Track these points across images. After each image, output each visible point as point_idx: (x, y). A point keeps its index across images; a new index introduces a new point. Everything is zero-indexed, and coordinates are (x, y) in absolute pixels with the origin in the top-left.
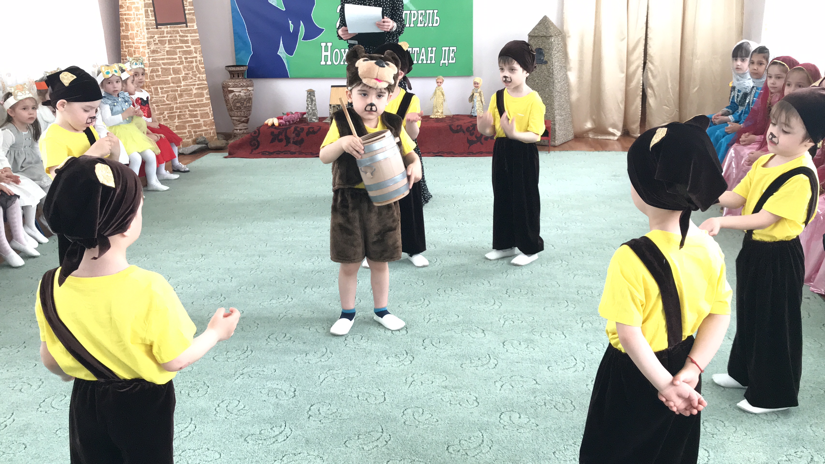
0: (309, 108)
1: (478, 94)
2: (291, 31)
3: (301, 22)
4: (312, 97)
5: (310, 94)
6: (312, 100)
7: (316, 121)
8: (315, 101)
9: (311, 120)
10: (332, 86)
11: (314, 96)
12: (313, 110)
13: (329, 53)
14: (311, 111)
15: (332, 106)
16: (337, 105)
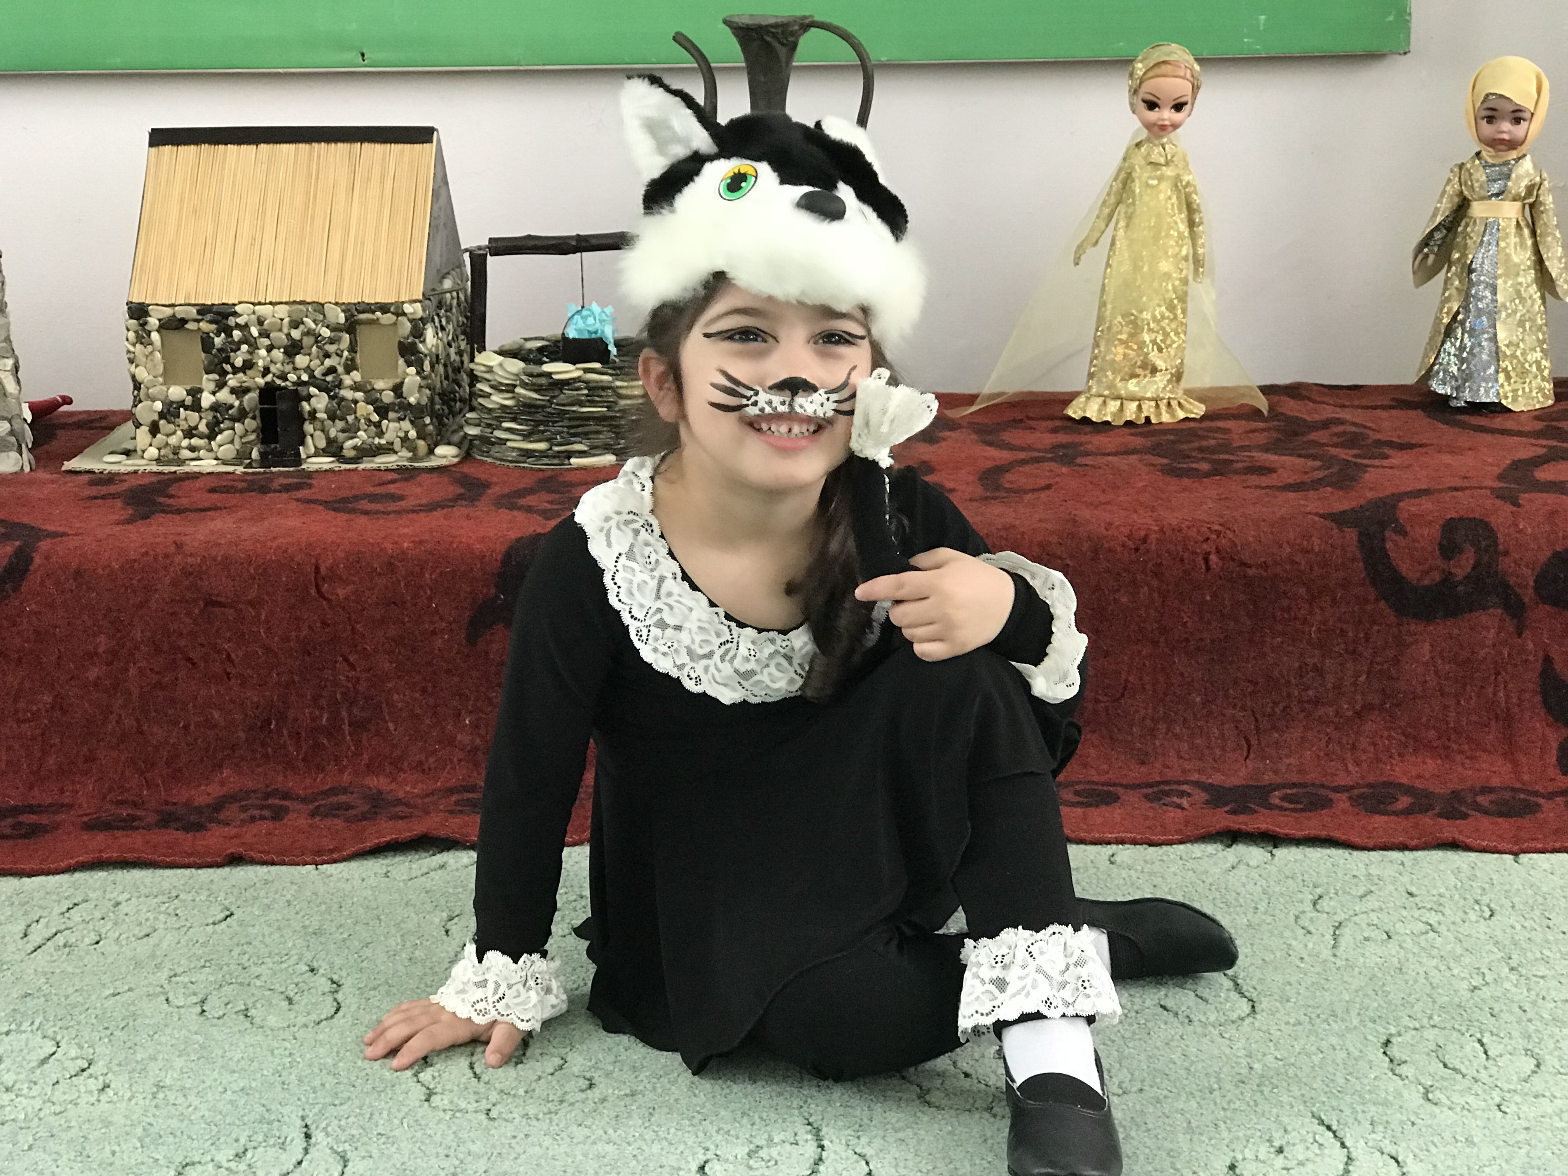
1: (1510, 208)
10: (161, 139)
15: (153, 322)
16: (204, 310)
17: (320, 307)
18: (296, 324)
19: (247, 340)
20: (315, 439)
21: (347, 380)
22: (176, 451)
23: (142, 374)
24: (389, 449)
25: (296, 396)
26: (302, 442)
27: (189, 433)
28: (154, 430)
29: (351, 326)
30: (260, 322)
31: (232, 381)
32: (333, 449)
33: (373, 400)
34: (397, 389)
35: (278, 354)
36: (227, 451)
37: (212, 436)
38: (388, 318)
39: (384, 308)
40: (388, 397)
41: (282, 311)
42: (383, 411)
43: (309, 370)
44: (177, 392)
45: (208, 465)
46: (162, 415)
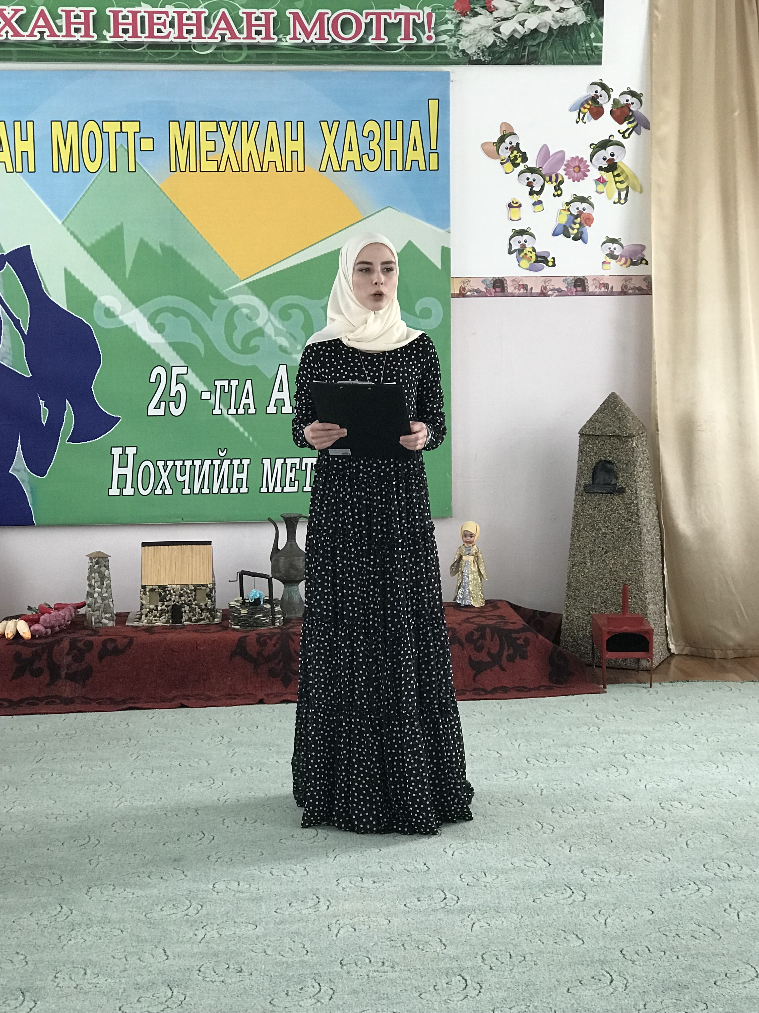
0: (96, 595)
1: (472, 558)
2: (44, 424)
3: (67, 401)
4: (103, 569)
5: (97, 563)
6: (103, 577)
7: (111, 624)
8: (109, 578)
9: (100, 622)
10: (144, 544)
11: (107, 567)
12: (103, 599)
13: (128, 471)
14: (99, 601)
15: (147, 589)
16: (160, 586)
17: (187, 585)
18: (182, 590)
19: (170, 593)
20: (185, 617)
21: (194, 603)
22: (151, 620)
23: (144, 602)
24: (203, 620)
25: (182, 606)
26: (182, 618)
27: (155, 616)
28: (146, 616)
29: (195, 590)
30: (173, 589)
31: (166, 603)
32: (190, 619)
33: (200, 607)
34: (206, 605)
35: (177, 597)
36: (164, 620)
37: (160, 617)
38: (204, 588)
39: (203, 586)
40: (203, 607)
41: (179, 586)
42: (202, 610)
43: (184, 601)
44: (152, 606)
45: (160, 624)
46: (149, 612)
